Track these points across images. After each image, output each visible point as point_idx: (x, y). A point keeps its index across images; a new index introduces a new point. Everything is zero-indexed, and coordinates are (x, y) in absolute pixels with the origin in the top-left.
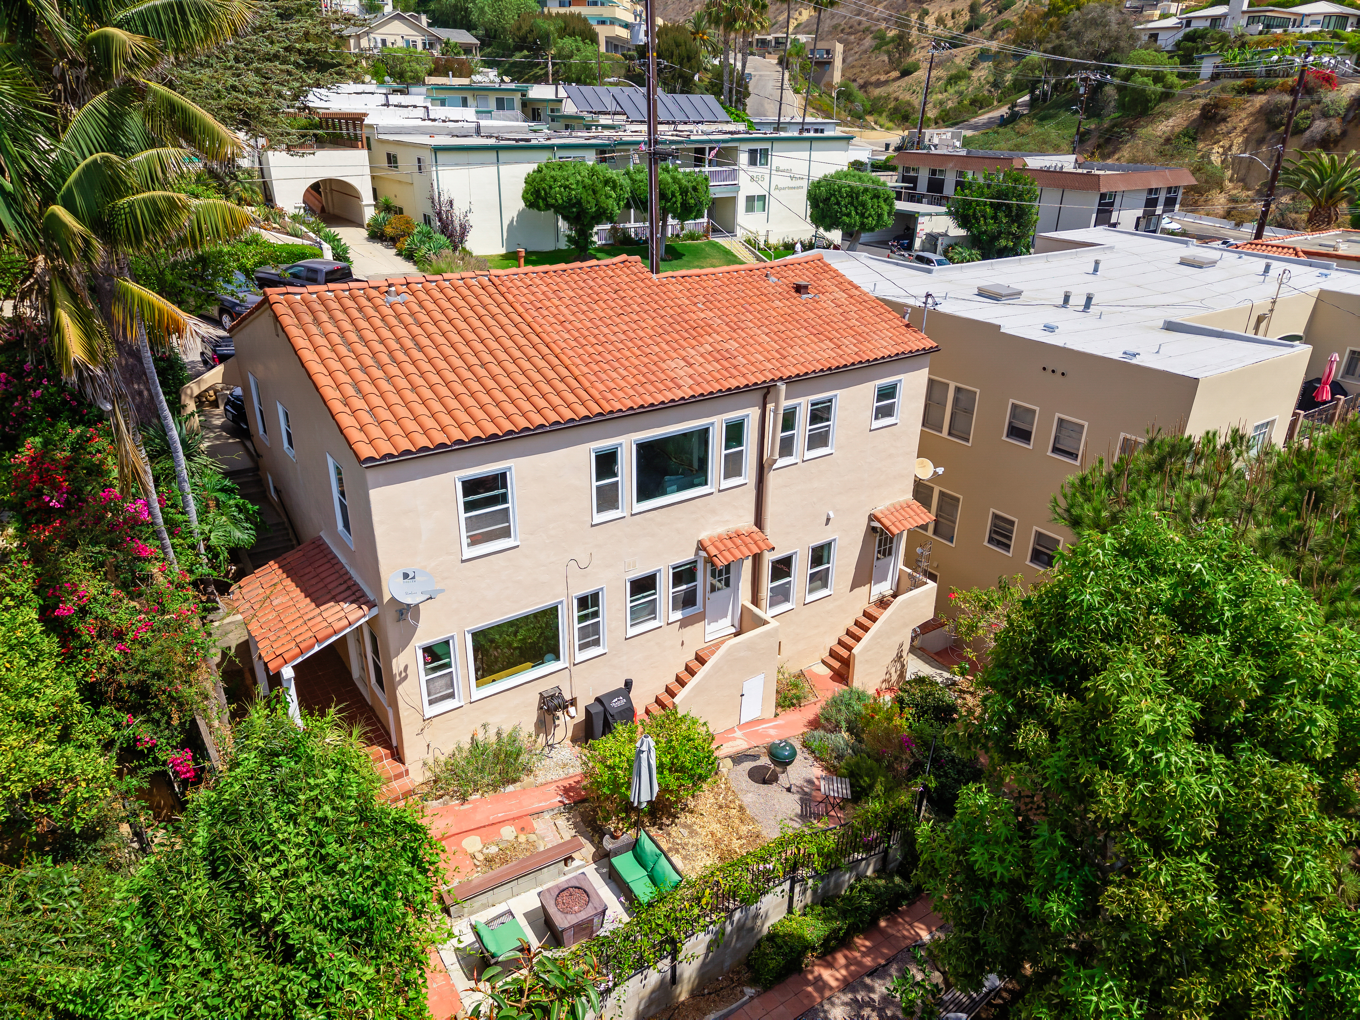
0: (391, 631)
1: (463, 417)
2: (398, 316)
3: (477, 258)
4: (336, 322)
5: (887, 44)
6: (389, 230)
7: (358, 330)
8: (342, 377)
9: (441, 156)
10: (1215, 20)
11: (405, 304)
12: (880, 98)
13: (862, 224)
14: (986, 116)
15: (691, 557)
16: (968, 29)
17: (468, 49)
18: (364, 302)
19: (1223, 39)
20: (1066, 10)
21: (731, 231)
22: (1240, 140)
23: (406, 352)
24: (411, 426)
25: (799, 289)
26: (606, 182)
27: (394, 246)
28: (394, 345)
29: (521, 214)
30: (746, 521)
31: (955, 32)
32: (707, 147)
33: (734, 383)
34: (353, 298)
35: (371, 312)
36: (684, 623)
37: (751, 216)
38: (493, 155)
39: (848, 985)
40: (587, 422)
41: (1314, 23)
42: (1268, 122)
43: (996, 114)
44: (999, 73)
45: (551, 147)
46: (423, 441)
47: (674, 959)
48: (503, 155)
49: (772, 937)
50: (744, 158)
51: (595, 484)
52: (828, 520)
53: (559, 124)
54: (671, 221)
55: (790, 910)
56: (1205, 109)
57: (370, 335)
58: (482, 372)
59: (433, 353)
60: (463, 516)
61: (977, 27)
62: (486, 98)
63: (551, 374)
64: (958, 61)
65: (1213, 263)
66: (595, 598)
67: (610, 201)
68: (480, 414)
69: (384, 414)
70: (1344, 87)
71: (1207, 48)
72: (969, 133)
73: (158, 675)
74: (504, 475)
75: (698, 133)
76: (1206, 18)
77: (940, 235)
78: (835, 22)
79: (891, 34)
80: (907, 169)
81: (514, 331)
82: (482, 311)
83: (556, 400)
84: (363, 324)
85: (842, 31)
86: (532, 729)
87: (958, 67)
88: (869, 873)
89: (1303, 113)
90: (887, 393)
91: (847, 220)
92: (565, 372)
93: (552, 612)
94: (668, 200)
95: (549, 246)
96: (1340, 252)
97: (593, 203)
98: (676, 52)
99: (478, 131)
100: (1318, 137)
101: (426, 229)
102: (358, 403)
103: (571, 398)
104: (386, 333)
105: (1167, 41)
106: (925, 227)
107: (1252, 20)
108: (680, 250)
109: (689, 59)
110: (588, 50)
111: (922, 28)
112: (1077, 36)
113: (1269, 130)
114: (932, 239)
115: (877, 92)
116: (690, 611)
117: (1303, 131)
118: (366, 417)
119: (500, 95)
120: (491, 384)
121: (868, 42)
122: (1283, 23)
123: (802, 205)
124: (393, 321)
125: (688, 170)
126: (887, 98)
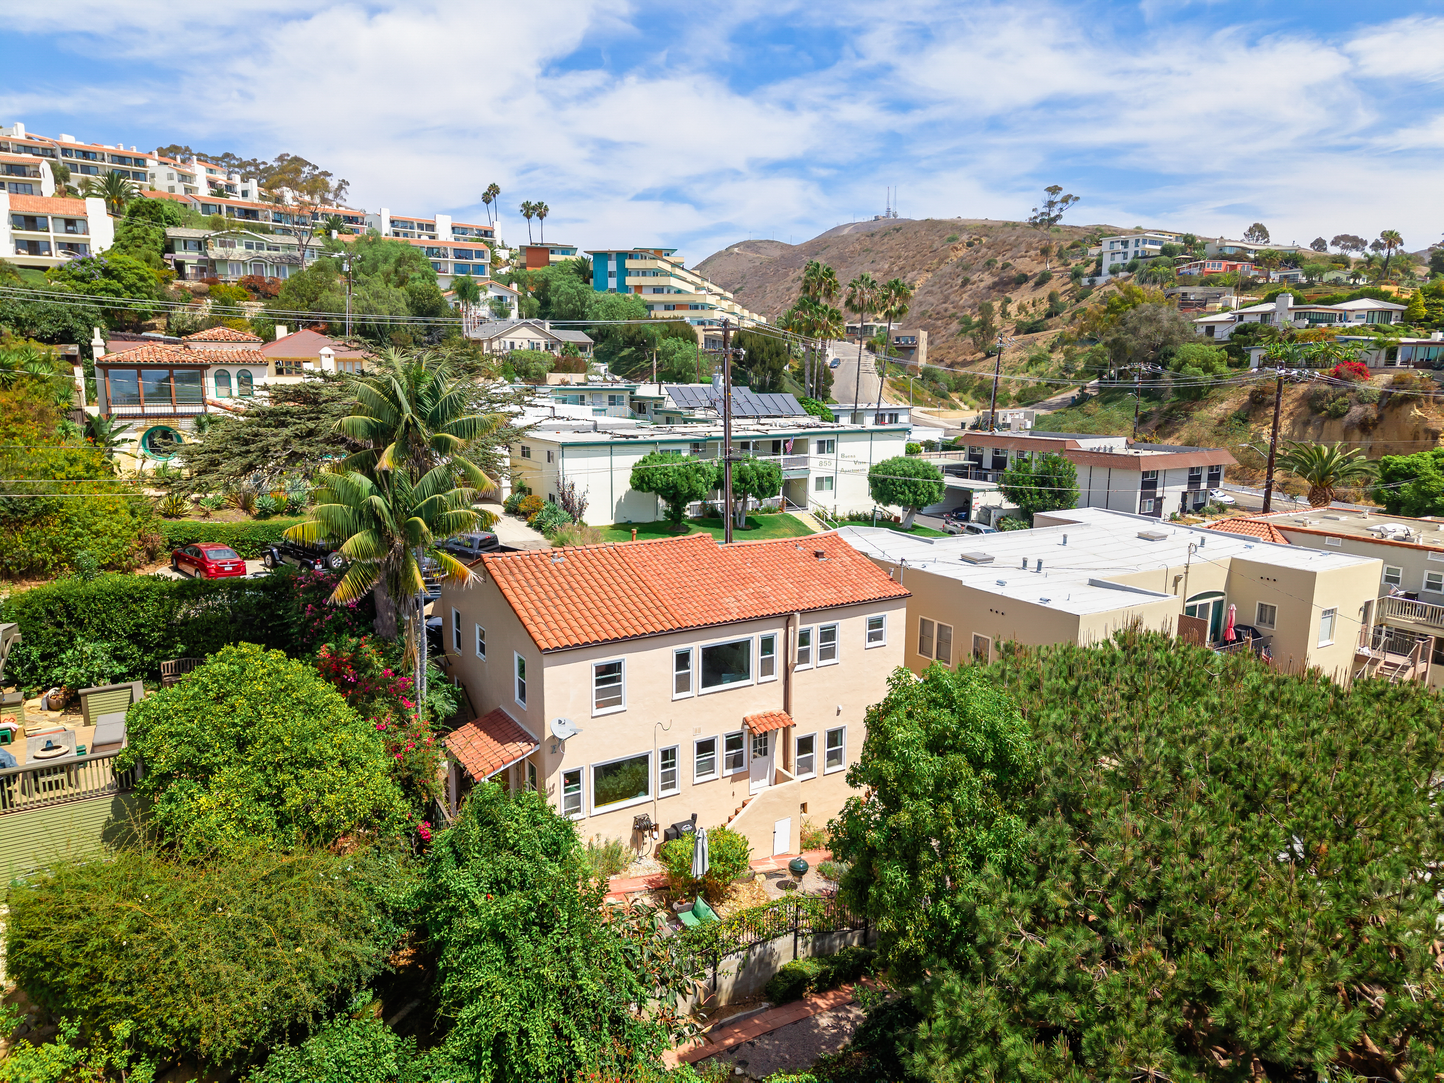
0: (548, 759)
1: (598, 628)
2: (559, 570)
3: (592, 528)
4: (523, 574)
5: (973, 328)
6: (522, 507)
7: (536, 578)
8: (529, 605)
9: (566, 450)
10: (1265, 315)
11: (563, 563)
12: (966, 376)
13: (915, 500)
14: (1060, 397)
15: (738, 729)
16: (1049, 316)
17: (582, 348)
18: (539, 562)
19: (1272, 332)
20: (1123, 308)
21: (803, 506)
22: (1288, 422)
23: (565, 591)
24: (569, 632)
25: (817, 555)
26: (697, 471)
27: (526, 519)
28: (558, 587)
29: (627, 494)
30: (778, 707)
31: (1037, 318)
32: (782, 439)
33: (766, 612)
34: (532, 560)
35: (543, 568)
36: (735, 778)
37: (821, 493)
38: (608, 448)
39: (832, 1008)
40: (671, 632)
41: (1358, 317)
42: (1312, 407)
43: (1069, 395)
44: (1070, 357)
45: (654, 443)
46: (576, 641)
47: (715, 969)
48: (614, 448)
49: (783, 972)
50: (813, 448)
51: (675, 673)
52: (839, 711)
53: (662, 417)
54: (751, 499)
55: (795, 957)
56: (1252, 393)
57: (543, 581)
58: (609, 603)
59: (581, 592)
60: (595, 688)
61: (1057, 314)
62: (600, 395)
63: (651, 605)
64: (1039, 343)
65: (1163, 537)
66: (673, 751)
67: (700, 485)
68: (608, 627)
69: (554, 626)
70: (1376, 377)
71: (1258, 339)
72: (1042, 412)
73: (418, 772)
74: (620, 664)
75: (777, 427)
76: (1257, 313)
77: (994, 508)
78: (923, 308)
79: (976, 319)
80: (972, 450)
81: (629, 579)
82: (610, 568)
83: (654, 620)
84: (539, 575)
85: (930, 317)
86: (628, 843)
87: (1039, 349)
88: (855, 944)
89: (1341, 399)
90: (876, 624)
91: (902, 497)
92: (659, 604)
93: (644, 760)
94: (747, 483)
95: (648, 518)
96: (1309, 528)
97: (686, 486)
98: (766, 349)
99: (595, 428)
100: (1357, 421)
101: (552, 506)
102: (539, 619)
103: (662, 618)
104: (553, 581)
105: (1222, 333)
106: (979, 501)
107: (1298, 316)
108: (758, 521)
109: (778, 354)
110: (688, 349)
111: (1005, 314)
112: (1135, 331)
113: (1313, 414)
114: (986, 511)
115: (962, 371)
116: (738, 770)
117: (1342, 415)
118: (543, 627)
119: (612, 394)
120: (615, 610)
121: (955, 326)
122: (1329, 319)
123: (865, 485)
124: (557, 573)
125: (764, 458)
126: (973, 377)
